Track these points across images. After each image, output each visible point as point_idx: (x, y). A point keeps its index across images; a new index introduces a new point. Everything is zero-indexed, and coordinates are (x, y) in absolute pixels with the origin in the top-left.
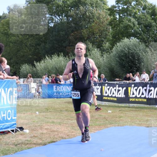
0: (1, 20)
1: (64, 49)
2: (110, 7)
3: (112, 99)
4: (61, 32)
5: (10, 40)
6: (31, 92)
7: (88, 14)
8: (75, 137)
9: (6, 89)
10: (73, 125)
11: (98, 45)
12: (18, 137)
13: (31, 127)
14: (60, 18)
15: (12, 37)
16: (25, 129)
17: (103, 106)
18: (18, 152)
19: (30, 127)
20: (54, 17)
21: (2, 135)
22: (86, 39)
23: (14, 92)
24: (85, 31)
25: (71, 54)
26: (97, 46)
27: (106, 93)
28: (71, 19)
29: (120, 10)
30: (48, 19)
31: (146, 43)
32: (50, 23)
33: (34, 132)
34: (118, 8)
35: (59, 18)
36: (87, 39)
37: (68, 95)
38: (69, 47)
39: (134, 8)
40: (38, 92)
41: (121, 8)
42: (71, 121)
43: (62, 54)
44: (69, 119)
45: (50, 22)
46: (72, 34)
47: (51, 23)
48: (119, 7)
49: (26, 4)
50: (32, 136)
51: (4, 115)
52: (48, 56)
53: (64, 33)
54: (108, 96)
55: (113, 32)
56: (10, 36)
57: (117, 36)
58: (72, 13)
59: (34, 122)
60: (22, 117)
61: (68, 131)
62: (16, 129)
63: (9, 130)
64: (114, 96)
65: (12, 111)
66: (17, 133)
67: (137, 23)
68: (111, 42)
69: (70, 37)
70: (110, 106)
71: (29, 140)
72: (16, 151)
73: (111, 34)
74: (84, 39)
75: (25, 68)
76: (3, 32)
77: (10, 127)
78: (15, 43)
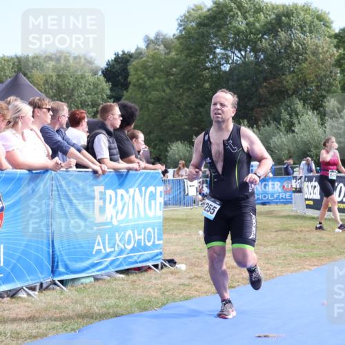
0: (133, 61)
1: (250, 112)
2: (337, 31)
3: (342, 206)
4: (244, 81)
5: (149, 97)
6: (188, 194)
7: (296, 45)
8: (273, 278)
9: (143, 188)
10: (269, 256)
11: (314, 105)
12: (167, 277)
13: (189, 259)
14: (241, 54)
15: (153, 93)
16: (179, 264)
18: (167, 306)
19: (187, 259)
20: (230, 53)
21: (136, 273)
22: (290, 93)
23: (158, 194)
24: (289, 78)
25: (263, 121)
26: (312, 106)
28: (262, 57)
30: (219, 57)
32: (223, 65)
33: (196, 268)
35: (239, 56)
36: (293, 94)
38: (259, 109)
40: (200, 194)
42: (265, 249)
43: (246, 123)
44: (261, 245)
45: (222, 62)
46: (265, 84)
47: (225, 65)
49: (178, 31)
50: (193, 275)
51: (140, 237)
53: (248, 82)
55: (343, 79)
56: (150, 90)
58: (264, 45)
59: (195, 249)
60: (173, 240)
62: (162, 263)
63: (150, 264)
65: (154, 229)
66: (165, 270)
69: (261, 91)
71: (186, 283)
72: (164, 304)
73: (340, 83)
74: (288, 93)
75: (177, 148)
76: (136, 83)
77: (152, 258)
78: (158, 102)
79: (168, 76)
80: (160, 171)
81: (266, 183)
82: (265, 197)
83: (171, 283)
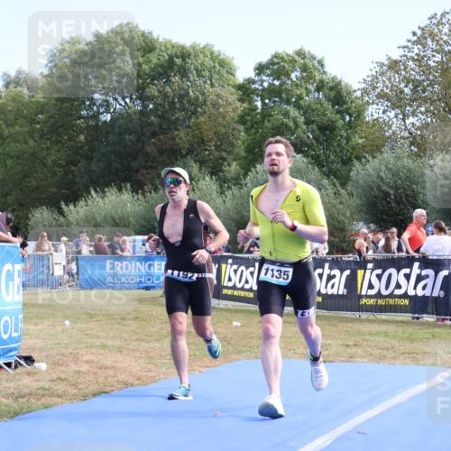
1: (135, 174)
2: (241, 81)
3: (242, 294)
4: (127, 136)
5: (7, 149)
6: (53, 274)
7: (194, 94)
8: (155, 381)
10: (151, 354)
11: (214, 168)
12: (22, 379)
13: (51, 356)
14: (126, 103)
15: (12, 144)
16: (38, 362)
17: (222, 309)
18: (20, 416)
19: (48, 357)
20: (111, 100)
22: (184, 153)
23: (16, 274)
24: (182, 134)
25: (150, 186)
26: (210, 170)
27: (230, 280)
28: (151, 106)
29: (264, 89)
30: (97, 103)
31: (323, 166)
32: (102, 113)
33: (59, 368)
34: (260, 83)
35: (123, 104)
36: (187, 154)
37: (140, 282)
38: (145, 171)
39: (297, 85)
40: (68, 273)
41: (266, 84)
42: (147, 345)
43: (129, 187)
44: (142, 340)
45: (101, 111)
46: (153, 140)
47: (105, 114)
48: (263, 81)
50: (55, 377)
52: (96, 191)
53: (131, 137)
54: (234, 288)
55: (248, 140)
56: (7, 140)
57: (257, 150)
59: (59, 344)
60: (31, 332)
61: (139, 369)
63: (1, 362)
64: (247, 286)
65: (11, 317)
66: (20, 370)
67: (303, 119)
68: (243, 162)
69: (148, 148)
70: (237, 311)
71: (47, 386)
72: (16, 414)
73: (244, 143)
74: (181, 152)
75: (41, 216)
78: (18, 157)
79: (31, 123)
80: (19, 245)
81: (152, 262)
82: (149, 280)
83: (27, 387)
